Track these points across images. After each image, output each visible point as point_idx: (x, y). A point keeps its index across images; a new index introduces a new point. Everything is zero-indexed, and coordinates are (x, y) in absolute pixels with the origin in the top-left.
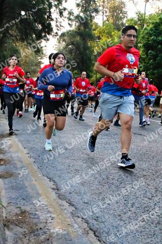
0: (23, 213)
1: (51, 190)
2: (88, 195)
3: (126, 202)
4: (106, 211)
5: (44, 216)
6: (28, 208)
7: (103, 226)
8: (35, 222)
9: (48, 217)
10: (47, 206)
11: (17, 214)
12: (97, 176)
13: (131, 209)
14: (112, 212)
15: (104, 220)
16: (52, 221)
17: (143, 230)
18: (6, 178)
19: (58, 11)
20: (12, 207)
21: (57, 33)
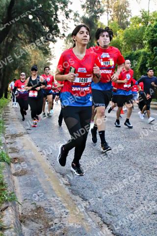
0: (38, 209)
1: (64, 186)
2: (101, 189)
3: (137, 195)
4: (118, 204)
5: (59, 211)
6: (42, 204)
7: (117, 219)
8: (50, 217)
9: (62, 212)
10: (61, 201)
11: (32, 210)
12: (109, 171)
13: (143, 202)
14: (124, 205)
15: (116, 213)
16: (66, 216)
17: (156, 222)
18: (20, 176)
19: (64, 13)
20: (27, 203)
21: (64, 35)
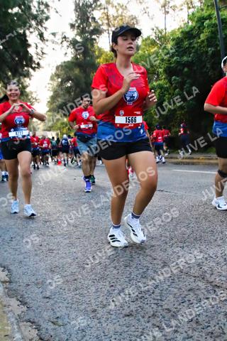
4: (74, 306)
7: (62, 330)
14: (83, 307)
15: (66, 320)
17: (126, 329)
19: (37, 32)
21: (38, 64)
